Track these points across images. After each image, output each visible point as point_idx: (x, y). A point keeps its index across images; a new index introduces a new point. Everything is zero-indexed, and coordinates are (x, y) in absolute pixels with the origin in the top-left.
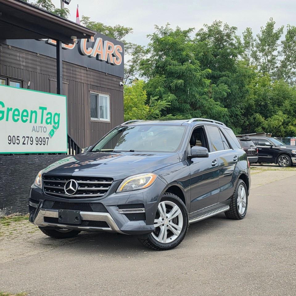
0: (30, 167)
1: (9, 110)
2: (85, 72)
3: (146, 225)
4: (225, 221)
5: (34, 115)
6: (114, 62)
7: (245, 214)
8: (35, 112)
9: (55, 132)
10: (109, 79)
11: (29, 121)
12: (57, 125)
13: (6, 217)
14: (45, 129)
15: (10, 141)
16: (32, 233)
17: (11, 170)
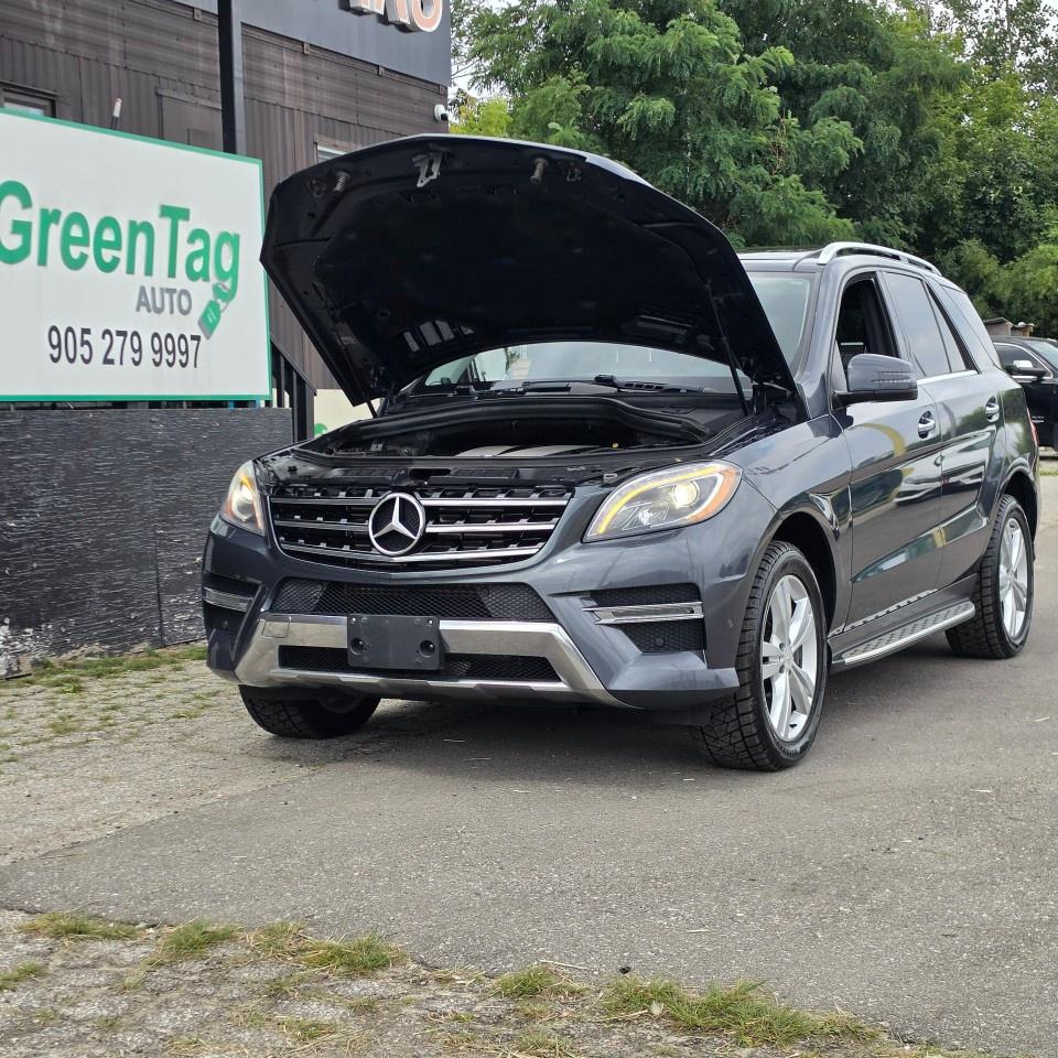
0: (136, 456)
1: (49, 217)
2: (299, 61)
3: (709, 668)
4: (949, 664)
5: (141, 239)
6: (411, 19)
7: (1026, 638)
8: (147, 228)
9: (222, 315)
10: (390, 93)
11: (123, 266)
12: (228, 284)
13: (53, 660)
14: (184, 298)
15: (57, 350)
16: (191, 717)
17: (65, 468)
